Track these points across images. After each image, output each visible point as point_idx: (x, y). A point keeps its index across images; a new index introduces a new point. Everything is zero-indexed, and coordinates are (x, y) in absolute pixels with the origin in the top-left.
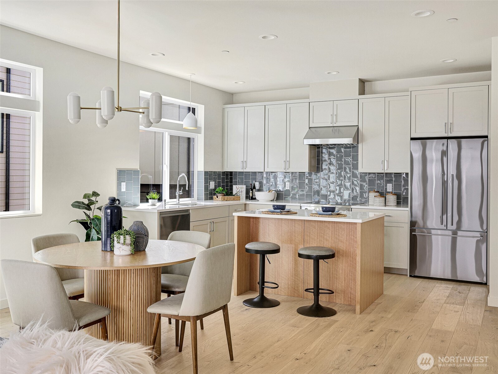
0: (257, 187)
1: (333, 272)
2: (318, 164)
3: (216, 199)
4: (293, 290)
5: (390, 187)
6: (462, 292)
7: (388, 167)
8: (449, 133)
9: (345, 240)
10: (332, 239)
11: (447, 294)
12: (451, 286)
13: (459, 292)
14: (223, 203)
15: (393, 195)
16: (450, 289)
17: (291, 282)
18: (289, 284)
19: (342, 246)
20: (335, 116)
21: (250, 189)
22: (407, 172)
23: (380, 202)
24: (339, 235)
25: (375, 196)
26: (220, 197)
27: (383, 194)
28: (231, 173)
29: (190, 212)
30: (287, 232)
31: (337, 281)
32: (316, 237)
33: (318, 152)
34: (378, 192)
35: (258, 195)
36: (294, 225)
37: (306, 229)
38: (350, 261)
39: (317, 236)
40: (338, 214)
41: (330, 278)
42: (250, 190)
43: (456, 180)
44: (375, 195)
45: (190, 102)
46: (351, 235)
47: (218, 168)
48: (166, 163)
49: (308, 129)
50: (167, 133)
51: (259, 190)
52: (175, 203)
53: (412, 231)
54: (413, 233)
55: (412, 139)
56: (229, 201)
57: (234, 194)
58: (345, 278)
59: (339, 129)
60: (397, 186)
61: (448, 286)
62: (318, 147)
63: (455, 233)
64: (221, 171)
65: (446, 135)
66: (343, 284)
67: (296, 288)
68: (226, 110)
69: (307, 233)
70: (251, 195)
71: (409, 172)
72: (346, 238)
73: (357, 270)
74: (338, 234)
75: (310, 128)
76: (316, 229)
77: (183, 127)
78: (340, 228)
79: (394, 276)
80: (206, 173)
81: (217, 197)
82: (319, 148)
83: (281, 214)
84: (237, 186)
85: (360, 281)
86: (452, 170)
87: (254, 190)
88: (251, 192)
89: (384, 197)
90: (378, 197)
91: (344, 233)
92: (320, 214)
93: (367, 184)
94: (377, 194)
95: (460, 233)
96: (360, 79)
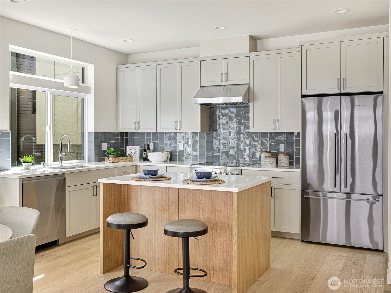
0: (152, 147)
1: (210, 247)
2: (211, 124)
3: (107, 160)
4: (167, 266)
5: (282, 147)
6: (357, 263)
7: (280, 126)
8: (342, 89)
9: (223, 210)
10: (208, 208)
11: (341, 267)
12: (345, 253)
13: (354, 263)
14: (113, 165)
15: (285, 155)
16: (344, 258)
17: (165, 257)
18: (163, 259)
19: (220, 217)
20: (226, 74)
21: (144, 149)
22: (298, 131)
23: (271, 163)
24: (217, 204)
25: (266, 157)
26: (111, 158)
27: (274, 155)
28: (127, 134)
29: (66, 176)
30: (160, 200)
31: (215, 257)
32: (191, 206)
33: (211, 112)
34: (270, 152)
35: (150, 156)
36: (167, 192)
37: (181, 196)
38: (229, 235)
39: (193, 205)
40: (215, 180)
41: (207, 253)
42: (144, 151)
43: (350, 139)
44: (267, 155)
45: (71, 60)
46: (230, 204)
47: (111, 129)
48: (49, 124)
49: (199, 88)
50: (49, 93)
51: (154, 151)
52: (58, 166)
53: (303, 193)
54: (305, 196)
55: (303, 96)
56: (120, 162)
57: (127, 154)
58: (223, 254)
59: (230, 88)
60: (289, 146)
61: (342, 254)
62: (210, 106)
63: (349, 196)
64: (115, 132)
65: (338, 92)
66: (221, 262)
67: (170, 264)
68: (120, 71)
69: (182, 202)
70: (144, 156)
71: (300, 131)
72: (224, 208)
73: (233, 249)
74: (215, 203)
75: (201, 87)
76: (192, 197)
77: (64, 86)
78: (218, 196)
79: (286, 241)
80: (96, 134)
81: (108, 158)
82: (211, 108)
83: (150, 181)
84: (131, 147)
85: (236, 261)
86: (345, 130)
87: (148, 151)
88: (144, 152)
89: (275, 157)
90: (269, 158)
91: (222, 202)
92: (193, 181)
93: (259, 144)
94: (269, 154)
95: (353, 196)
96: (251, 36)
